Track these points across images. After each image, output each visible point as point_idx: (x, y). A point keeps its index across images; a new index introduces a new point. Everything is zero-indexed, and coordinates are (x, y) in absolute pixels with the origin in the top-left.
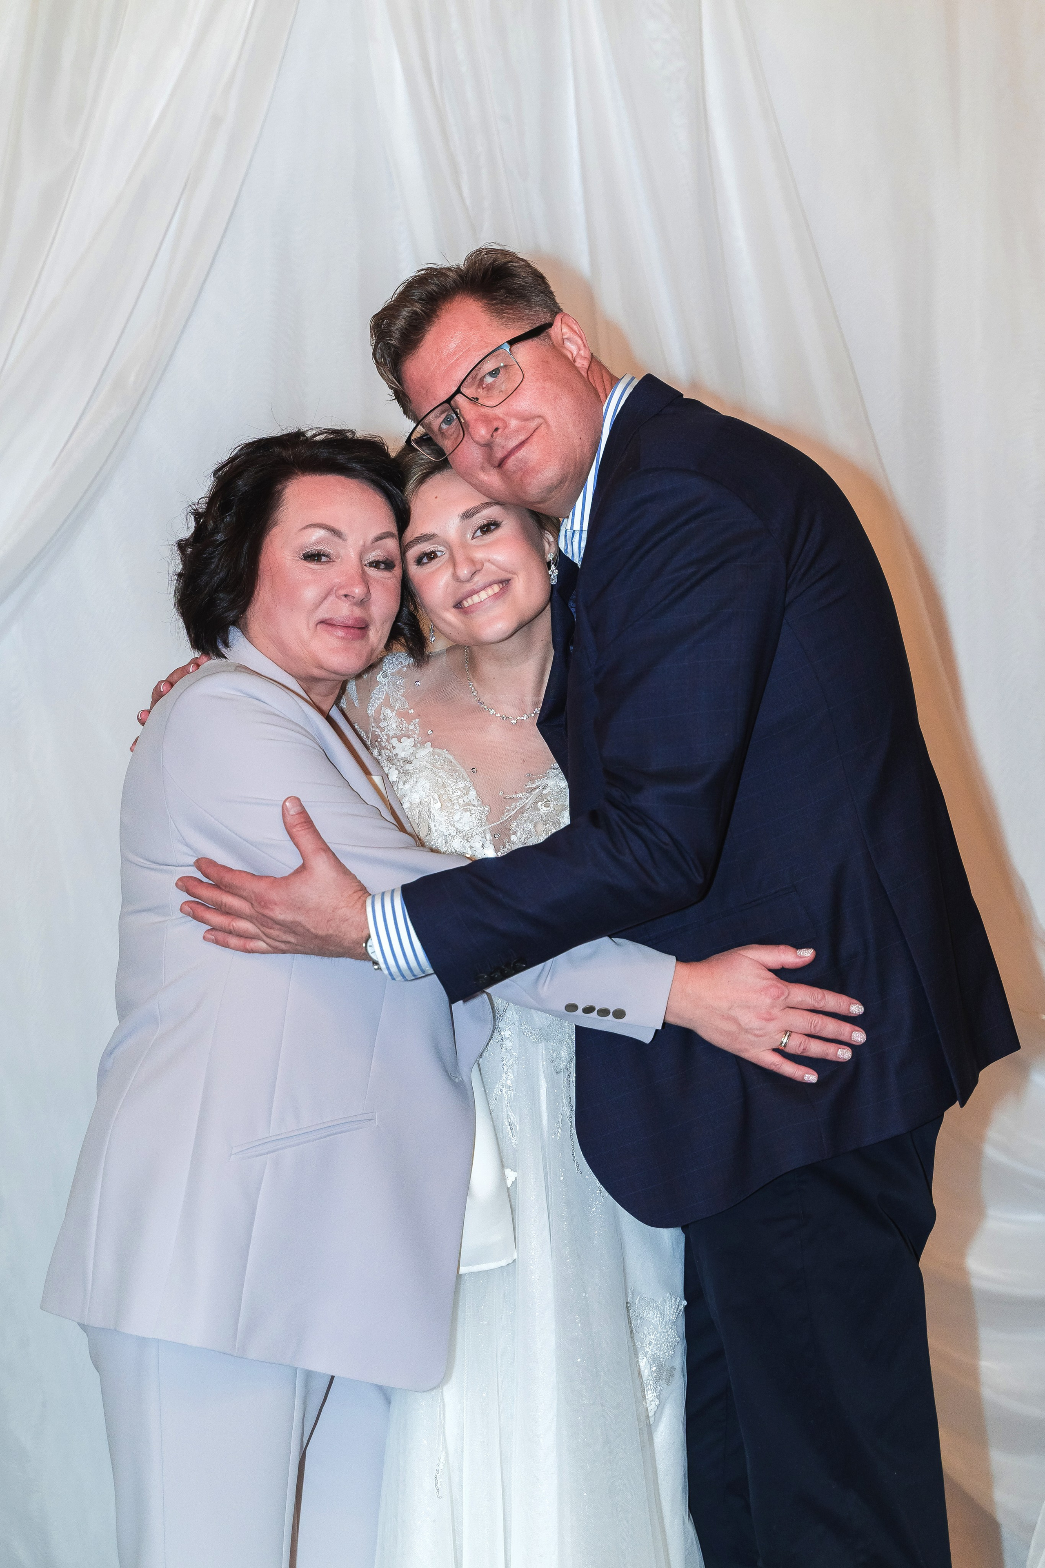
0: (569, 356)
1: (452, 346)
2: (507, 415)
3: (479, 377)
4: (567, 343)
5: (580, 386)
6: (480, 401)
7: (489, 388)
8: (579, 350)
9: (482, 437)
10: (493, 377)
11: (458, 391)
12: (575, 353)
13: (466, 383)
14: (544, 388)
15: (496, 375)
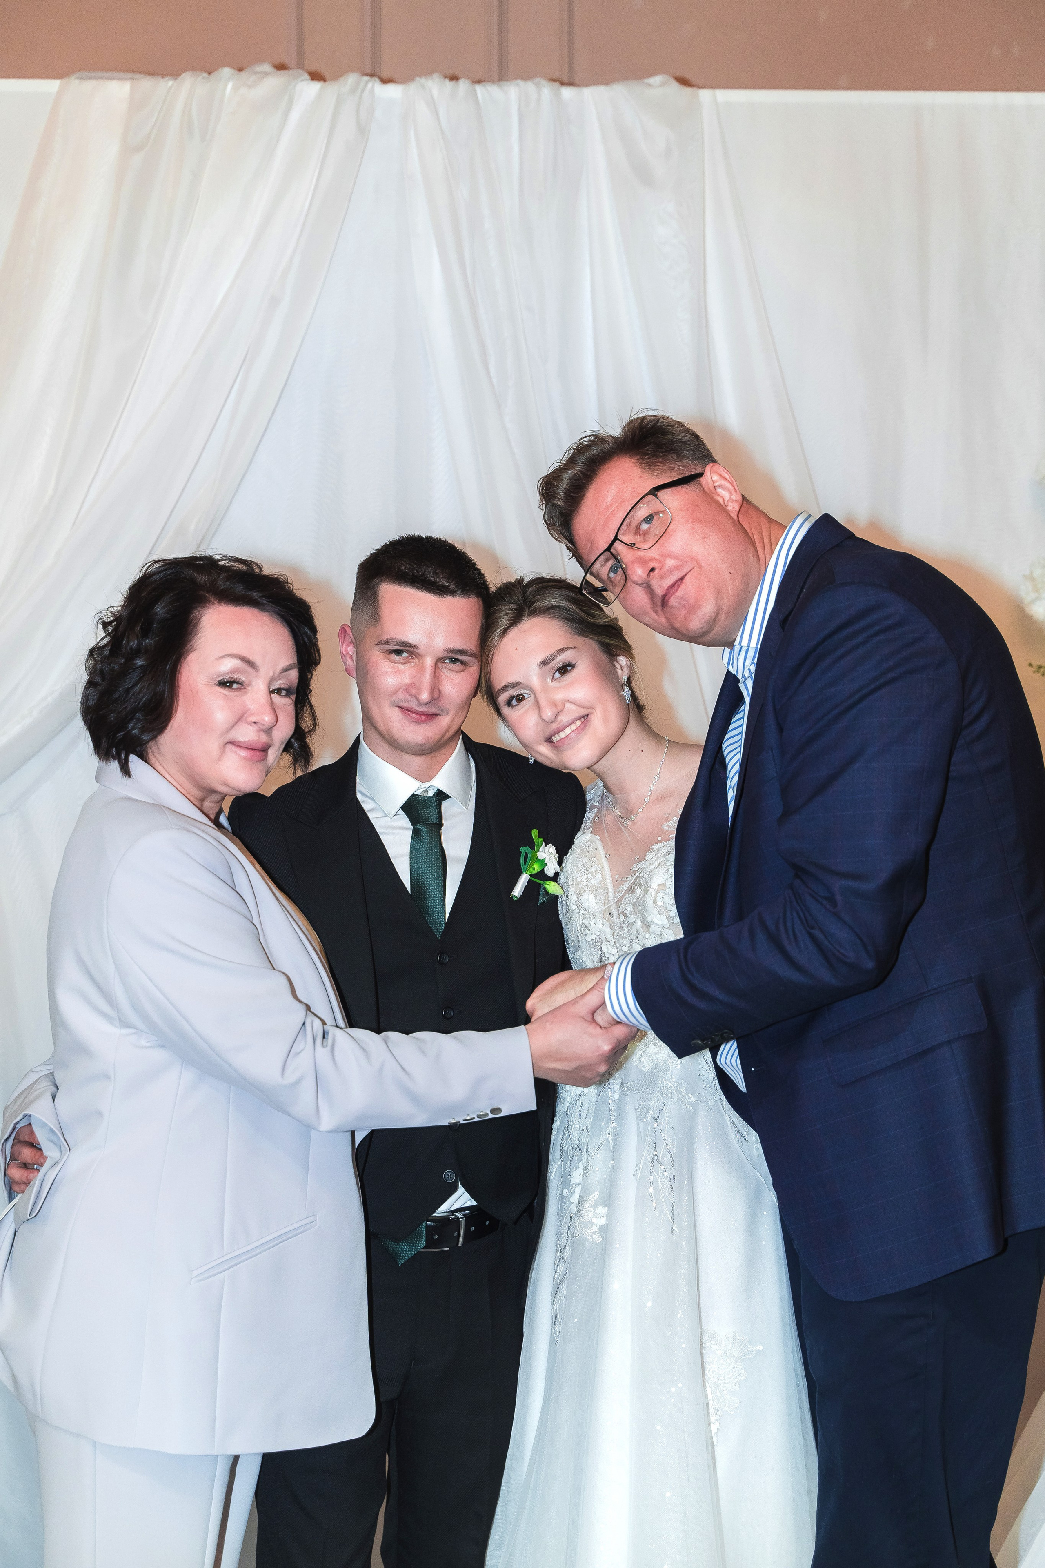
0: (721, 501)
1: (609, 499)
2: (662, 555)
3: (634, 524)
4: (719, 490)
5: (729, 526)
6: (636, 546)
7: (645, 534)
8: (731, 494)
9: (640, 576)
10: (648, 524)
11: (616, 539)
12: (727, 499)
13: (621, 531)
14: (693, 529)
15: (650, 521)
